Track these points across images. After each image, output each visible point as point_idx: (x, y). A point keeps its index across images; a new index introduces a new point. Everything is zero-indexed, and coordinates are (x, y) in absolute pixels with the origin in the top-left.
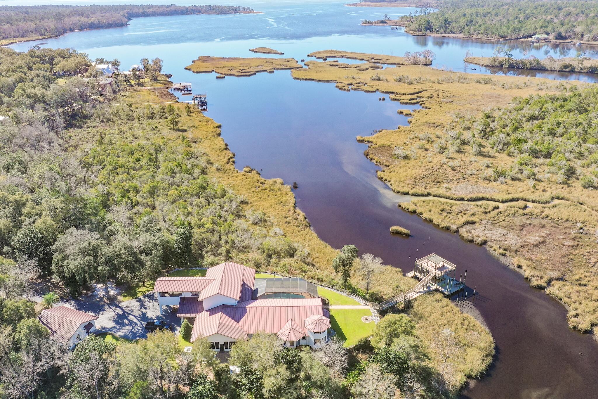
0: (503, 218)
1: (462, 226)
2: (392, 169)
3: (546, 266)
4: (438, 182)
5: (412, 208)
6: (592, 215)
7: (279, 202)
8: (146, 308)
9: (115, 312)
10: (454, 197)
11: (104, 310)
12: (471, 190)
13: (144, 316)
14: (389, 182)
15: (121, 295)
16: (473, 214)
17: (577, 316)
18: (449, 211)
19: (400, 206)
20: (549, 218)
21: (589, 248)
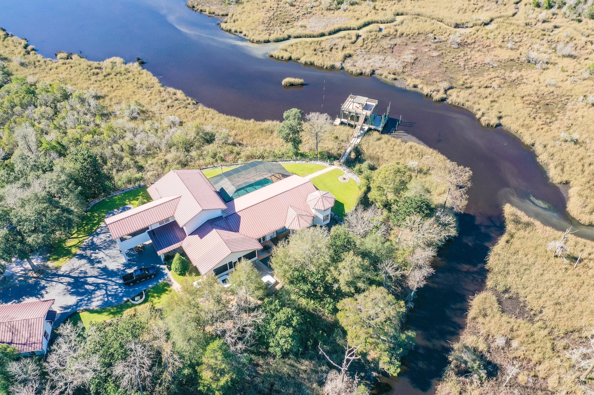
0: (370, 44)
1: (344, 61)
2: (234, 18)
3: (434, 79)
4: (288, 22)
5: (286, 55)
6: (433, 24)
7: (139, 85)
8: (99, 262)
9: (62, 283)
10: (315, 33)
11: (44, 288)
12: (324, 24)
13: (106, 272)
14: (241, 32)
15: (49, 260)
16: (344, 48)
17: (483, 114)
18: (321, 50)
19: (272, 56)
20: (405, 35)
21: (451, 54)
